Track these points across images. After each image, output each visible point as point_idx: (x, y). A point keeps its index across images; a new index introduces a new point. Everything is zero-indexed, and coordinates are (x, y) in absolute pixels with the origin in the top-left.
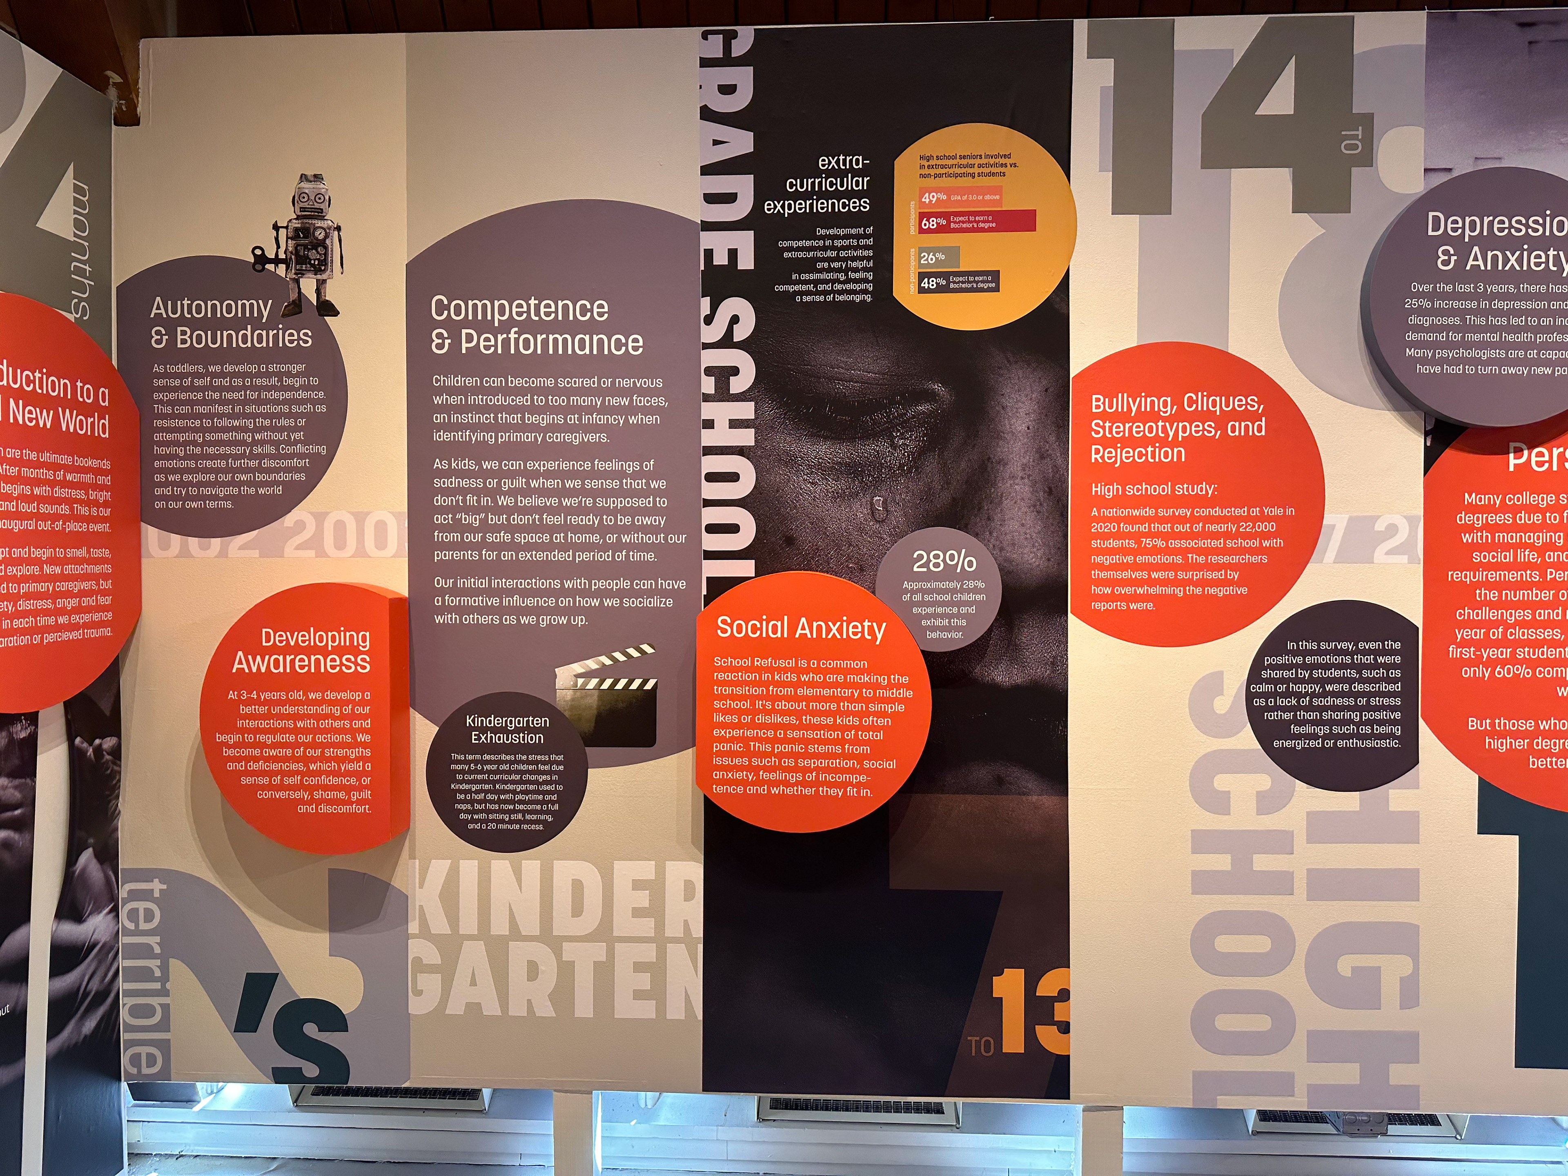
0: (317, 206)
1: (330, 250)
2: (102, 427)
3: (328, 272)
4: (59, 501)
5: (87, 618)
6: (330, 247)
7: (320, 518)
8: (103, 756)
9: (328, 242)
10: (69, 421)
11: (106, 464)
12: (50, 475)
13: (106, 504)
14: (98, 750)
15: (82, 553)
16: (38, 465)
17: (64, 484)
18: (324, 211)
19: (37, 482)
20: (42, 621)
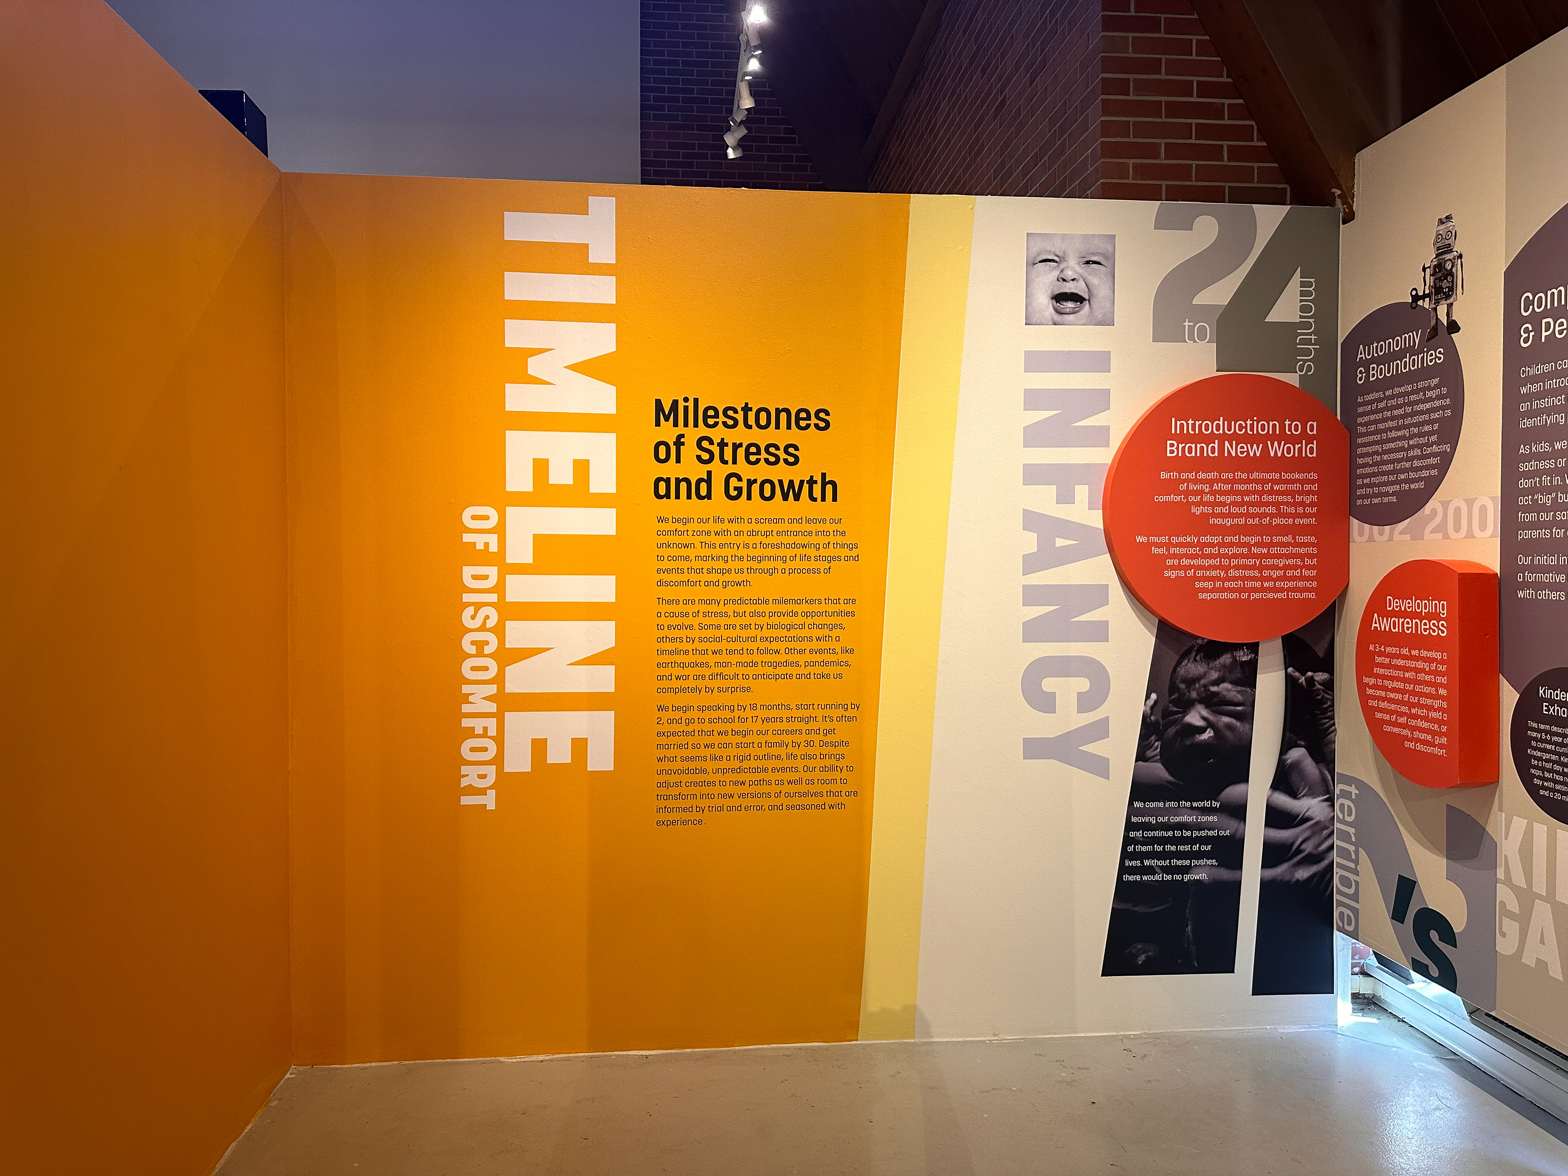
0: (1447, 242)
1: (1455, 276)
2: (1311, 450)
3: (1454, 296)
4: (1267, 504)
5: (1291, 584)
6: (1455, 273)
7: (1445, 505)
8: (1315, 685)
9: (1454, 270)
10: (1276, 449)
11: (1314, 476)
12: (1259, 487)
13: (1312, 504)
14: (1311, 681)
15: (1289, 539)
16: (1248, 481)
17: (1272, 492)
18: (1452, 244)
19: (1248, 493)
20: (1250, 584)
